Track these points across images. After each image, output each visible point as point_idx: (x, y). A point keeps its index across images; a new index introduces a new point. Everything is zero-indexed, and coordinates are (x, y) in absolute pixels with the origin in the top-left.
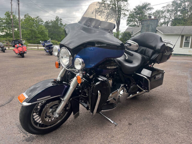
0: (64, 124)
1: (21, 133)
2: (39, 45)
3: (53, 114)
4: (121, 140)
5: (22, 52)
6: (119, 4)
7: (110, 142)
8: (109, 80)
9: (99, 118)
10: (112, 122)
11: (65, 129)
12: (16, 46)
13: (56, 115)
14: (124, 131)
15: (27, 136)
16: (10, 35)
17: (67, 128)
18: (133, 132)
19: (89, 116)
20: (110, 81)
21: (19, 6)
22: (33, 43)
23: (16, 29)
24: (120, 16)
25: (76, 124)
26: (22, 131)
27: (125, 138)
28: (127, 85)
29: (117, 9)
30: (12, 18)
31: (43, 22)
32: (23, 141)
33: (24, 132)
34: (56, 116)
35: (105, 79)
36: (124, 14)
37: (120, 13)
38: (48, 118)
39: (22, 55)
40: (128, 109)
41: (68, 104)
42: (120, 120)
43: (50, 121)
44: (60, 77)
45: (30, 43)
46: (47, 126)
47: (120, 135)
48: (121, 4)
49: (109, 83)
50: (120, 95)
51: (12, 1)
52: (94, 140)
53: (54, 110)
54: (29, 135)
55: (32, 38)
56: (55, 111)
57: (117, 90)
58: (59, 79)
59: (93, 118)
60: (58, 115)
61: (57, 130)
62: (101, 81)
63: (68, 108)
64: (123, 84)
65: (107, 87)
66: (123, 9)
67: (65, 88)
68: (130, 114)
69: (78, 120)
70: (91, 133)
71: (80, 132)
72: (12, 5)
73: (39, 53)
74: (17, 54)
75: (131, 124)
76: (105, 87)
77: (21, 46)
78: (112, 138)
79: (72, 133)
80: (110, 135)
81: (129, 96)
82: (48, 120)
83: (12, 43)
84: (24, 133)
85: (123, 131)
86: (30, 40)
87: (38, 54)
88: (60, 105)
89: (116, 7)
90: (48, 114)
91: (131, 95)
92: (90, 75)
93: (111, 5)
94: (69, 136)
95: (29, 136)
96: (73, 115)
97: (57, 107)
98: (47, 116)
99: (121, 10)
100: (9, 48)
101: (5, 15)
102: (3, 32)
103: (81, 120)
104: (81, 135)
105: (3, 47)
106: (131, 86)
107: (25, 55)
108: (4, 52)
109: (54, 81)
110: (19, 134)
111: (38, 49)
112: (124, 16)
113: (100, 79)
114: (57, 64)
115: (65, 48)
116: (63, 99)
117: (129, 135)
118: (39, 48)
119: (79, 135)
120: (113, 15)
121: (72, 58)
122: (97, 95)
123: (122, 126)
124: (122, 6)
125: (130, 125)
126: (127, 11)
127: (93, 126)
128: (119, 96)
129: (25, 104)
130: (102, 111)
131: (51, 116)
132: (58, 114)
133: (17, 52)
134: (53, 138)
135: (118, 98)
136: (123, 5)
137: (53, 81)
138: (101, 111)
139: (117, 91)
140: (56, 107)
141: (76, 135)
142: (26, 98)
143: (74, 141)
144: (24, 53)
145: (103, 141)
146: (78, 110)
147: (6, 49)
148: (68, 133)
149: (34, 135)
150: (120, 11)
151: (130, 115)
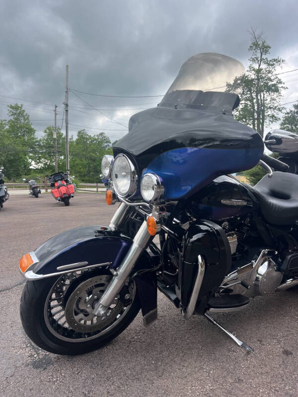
0: (121, 335)
1: (27, 347)
2: (99, 184)
3: (93, 308)
4: (261, 391)
5: (65, 196)
6: (261, 96)
7: (230, 393)
8: (229, 235)
9: (205, 331)
10: (240, 343)
11: (121, 348)
12: (56, 185)
13: (100, 309)
14: (271, 370)
15: (38, 354)
16: (51, 168)
17: (128, 347)
18: (294, 374)
19: (181, 324)
20: (233, 239)
21: (67, 115)
22: (89, 182)
23: (62, 157)
24: (263, 121)
25: (148, 340)
26: (31, 344)
27: (271, 388)
28: (276, 253)
29: (256, 108)
30: (55, 136)
31: (110, 143)
32: (27, 365)
33: (33, 346)
34: (99, 313)
35: (218, 227)
36: (273, 116)
37: (264, 116)
38: (81, 315)
39: (65, 200)
40: (282, 314)
41: (127, 284)
42: (261, 341)
43: (89, 323)
44: (114, 224)
45: (83, 181)
46: (80, 335)
47: (258, 378)
48: (264, 97)
49: (228, 243)
50: (258, 275)
51: (56, 107)
52: (190, 384)
53: (96, 297)
54: (43, 353)
55: (89, 172)
56: (98, 299)
57: (250, 262)
58: (112, 227)
59: (191, 329)
60: (103, 310)
61: (105, 350)
62: (206, 231)
63: (127, 296)
64: (265, 249)
65: (222, 249)
66: (270, 108)
67: (123, 246)
68: (288, 327)
69: (156, 332)
70: (184, 366)
71: (157, 360)
72: (56, 114)
73: (98, 197)
74: (56, 198)
75: (291, 354)
76: (216, 249)
77: (65, 184)
78: (237, 384)
79: (136, 361)
80: (231, 374)
81: (284, 281)
82: (85, 322)
83: (50, 179)
84: (33, 348)
85: (268, 369)
86: (84, 176)
87: (96, 200)
88: (109, 287)
89: (253, 104)
90: (82, 307)
91: (289, 281)
92: (183, 221)
93: (243, 102)
94: (130, 365)
95: (41, 357)
96: (142, 317)
97: (103, 292)
98: (79, 309)
99: (264, 109)
100: (47, 191)
101: (45, 132)
102: (40, 162)
103: (163, 331)
104: (156, 368)
105: (34, 188)
106: (289, 255)
107: (71, 200)
108: (37, 197)
109: (101, 231)
110: (22, 349)
111: (97, 191)
112: (271, 120)
113: (203, 227)
114: (110, 196)
115: (124, 156)
116: (115, 273)
117: (283, 380)
118: (100, 189)
119: (153, 366)
120: (246, 120)
121: (137, 176)
122: (195, 265)
123: (265, 356)
124: (267, 102)
125: (287, 355)
126: (279, 110)
127: (190, 349)
128: (257, 278)
129: (31, 275)
130: (212, 309)
131: (88, 310)
132: (103, 306)
133: (57, 195)
134: (91, 367)
135: (255, 285)
136: (269, 100)
137: (100, 229)
138: (209, 310)
139: (252, 265)
140: (100, 291)
141: (146, 367)
142: (33, 262)
143: (138, 379)
144: (70, 197)
145: (211, 389)
146: (155, 306)
147: (40, 191)
148: (127, 360)
149: (52, 356)
150: (263, 111)
151: (287, 329)
